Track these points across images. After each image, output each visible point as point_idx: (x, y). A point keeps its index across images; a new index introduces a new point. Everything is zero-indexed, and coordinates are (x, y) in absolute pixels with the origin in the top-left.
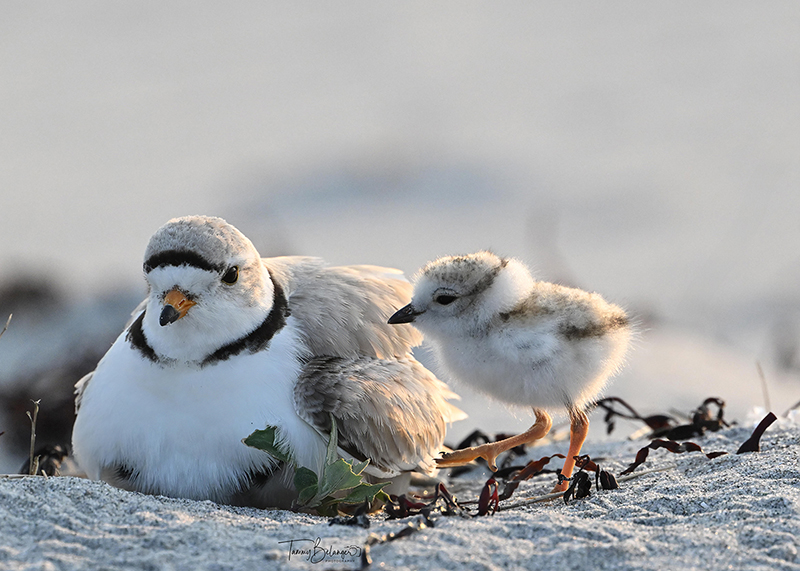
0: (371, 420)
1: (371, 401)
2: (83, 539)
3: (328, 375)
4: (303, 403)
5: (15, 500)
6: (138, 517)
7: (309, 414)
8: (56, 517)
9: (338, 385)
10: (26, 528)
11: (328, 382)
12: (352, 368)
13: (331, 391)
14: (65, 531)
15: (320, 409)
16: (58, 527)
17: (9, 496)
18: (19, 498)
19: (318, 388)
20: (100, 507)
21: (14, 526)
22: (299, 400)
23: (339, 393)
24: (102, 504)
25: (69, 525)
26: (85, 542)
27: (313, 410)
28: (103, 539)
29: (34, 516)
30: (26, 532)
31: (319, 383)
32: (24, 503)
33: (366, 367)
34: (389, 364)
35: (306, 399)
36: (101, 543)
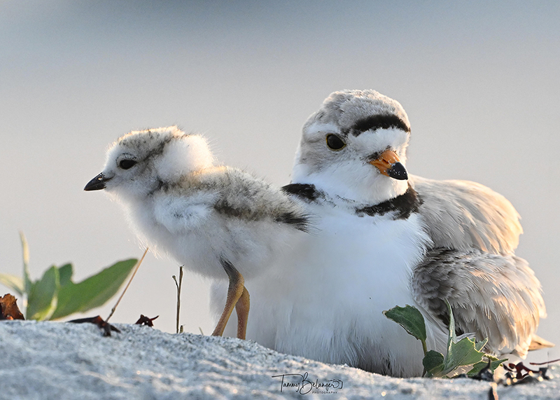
0: (478, 308)
1: (479, 291)
2: (238, 374)
3: (443, 265)
4: (420, 290)
5: (176, 345)
6: (286, 363)
7: (425, 300)
8: (213, 359)
9: (450, 273)
10: (187, 365)
11: (443, 271)
12: (464, 260)
13: (445, 278)
14: (222, 368)
15: (435, 295)
16: (215, 365)
17: (171, 342)
18: (180, 344)
19: (433, 275)
20: (251, 356)
21: (175, 363)
22: (417, 287)
23: (452, 282)
24: (253, 354)
25: (225, 365)
26: (240, 377)
27: (429, 296)
28: (257, 375)
29: (193, 357)
30: (186, 369)
31: (434, 272)
32: (185, 348)
33: (476, 259)
34: (495, 258)
35: (423, 286)
36: (255, 377)
